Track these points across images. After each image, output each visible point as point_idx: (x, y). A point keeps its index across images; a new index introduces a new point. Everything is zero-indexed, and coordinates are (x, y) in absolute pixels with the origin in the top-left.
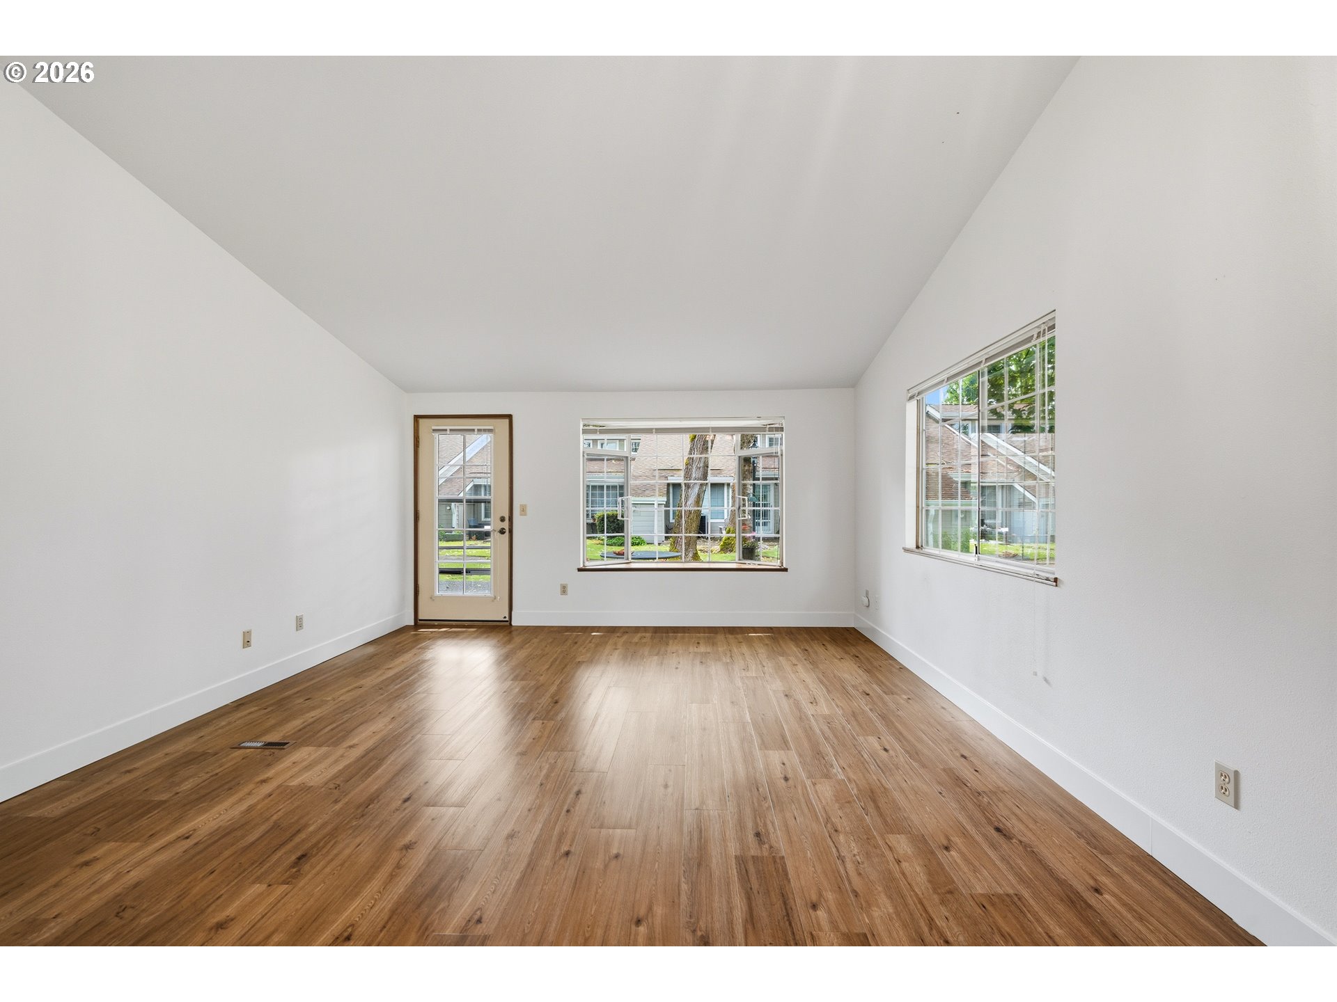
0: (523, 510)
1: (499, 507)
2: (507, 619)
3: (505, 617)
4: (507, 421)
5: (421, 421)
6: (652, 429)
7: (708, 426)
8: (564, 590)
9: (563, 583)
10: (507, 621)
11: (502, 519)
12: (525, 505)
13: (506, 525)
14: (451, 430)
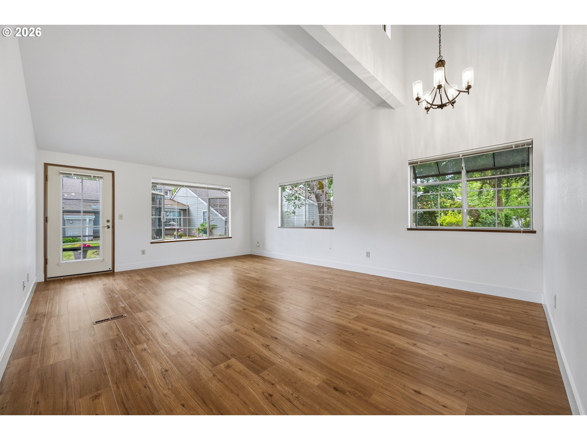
0: (121, 217)
1: (105, 215)
2: (111, 269)
3: (110, 269)
4: (111, 174)
5: (49, 167)
6: (184, 185)
7: (205, 187)
8: (143, 252)
9: (143, 249)
10: (111, 271)
11: (108, 221)
12: (122, 215)
13: (110, 224)
14: (74, 174)
